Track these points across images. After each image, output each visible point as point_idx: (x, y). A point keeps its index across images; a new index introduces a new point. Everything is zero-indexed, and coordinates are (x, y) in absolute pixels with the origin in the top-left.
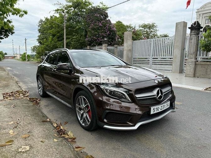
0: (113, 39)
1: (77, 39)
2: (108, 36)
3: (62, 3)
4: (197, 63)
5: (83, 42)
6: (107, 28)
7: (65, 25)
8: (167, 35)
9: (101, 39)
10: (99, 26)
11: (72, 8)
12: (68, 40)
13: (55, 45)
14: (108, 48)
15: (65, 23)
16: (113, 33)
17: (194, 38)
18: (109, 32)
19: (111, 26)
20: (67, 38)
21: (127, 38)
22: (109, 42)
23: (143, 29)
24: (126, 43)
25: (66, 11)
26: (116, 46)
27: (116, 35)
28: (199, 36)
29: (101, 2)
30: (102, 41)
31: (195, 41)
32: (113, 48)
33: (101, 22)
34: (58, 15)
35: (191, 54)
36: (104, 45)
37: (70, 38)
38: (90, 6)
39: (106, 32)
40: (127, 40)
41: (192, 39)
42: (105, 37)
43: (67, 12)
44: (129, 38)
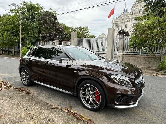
0: (61, 36)
1: (31, 35)
2: (58, 34)
3: (17, 5)
4: (124, 55)
5: (37, 37)
6: (57, 28)
7: (20, 23)
8: (95, 35)
9: (53, 36)
10: (51, 26)
11: (26, 10)
12: (23, 36)
13: (10, 39)
14: (59, 43)
15: (20, 21)
16: (62, 32)
17: (121, 39)
18: (59, 31)
19: (60, 27)
20: (22, 34)
21: (74, 36)
22: (59, 38)
23: (80, 30)
24: (73, 40)
25: (20, 11)
26: (65, 42)
27: (64, 34)
28: (124, 38)
29: (51, 8)
30: (53, 38)
31: (122, 41)
32: (63, 43)
33: (52, 23)
34: (12, 14)
35: (120, 50)
36: (56, 41)
37: (25, 34)
38: (42, 10)
39: (56, 31)
40: (73, 38)
41: (120, 40)
42: (56, 34)
43: (22, 13)
44: (75, 37)
